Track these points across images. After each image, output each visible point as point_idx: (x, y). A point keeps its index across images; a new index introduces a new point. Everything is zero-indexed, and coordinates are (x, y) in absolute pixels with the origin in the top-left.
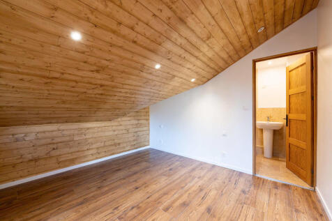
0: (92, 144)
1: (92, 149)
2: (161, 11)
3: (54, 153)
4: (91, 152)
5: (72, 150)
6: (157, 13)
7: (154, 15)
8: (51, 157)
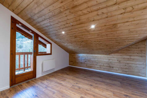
0: (98, 63)
1: (98, 65)
2: (65, 13)
3: (85, 63)
4: (97, 66)
5: (90, 63)
6: (66, 15)
7: (66, 16)
8: (85, 64)
